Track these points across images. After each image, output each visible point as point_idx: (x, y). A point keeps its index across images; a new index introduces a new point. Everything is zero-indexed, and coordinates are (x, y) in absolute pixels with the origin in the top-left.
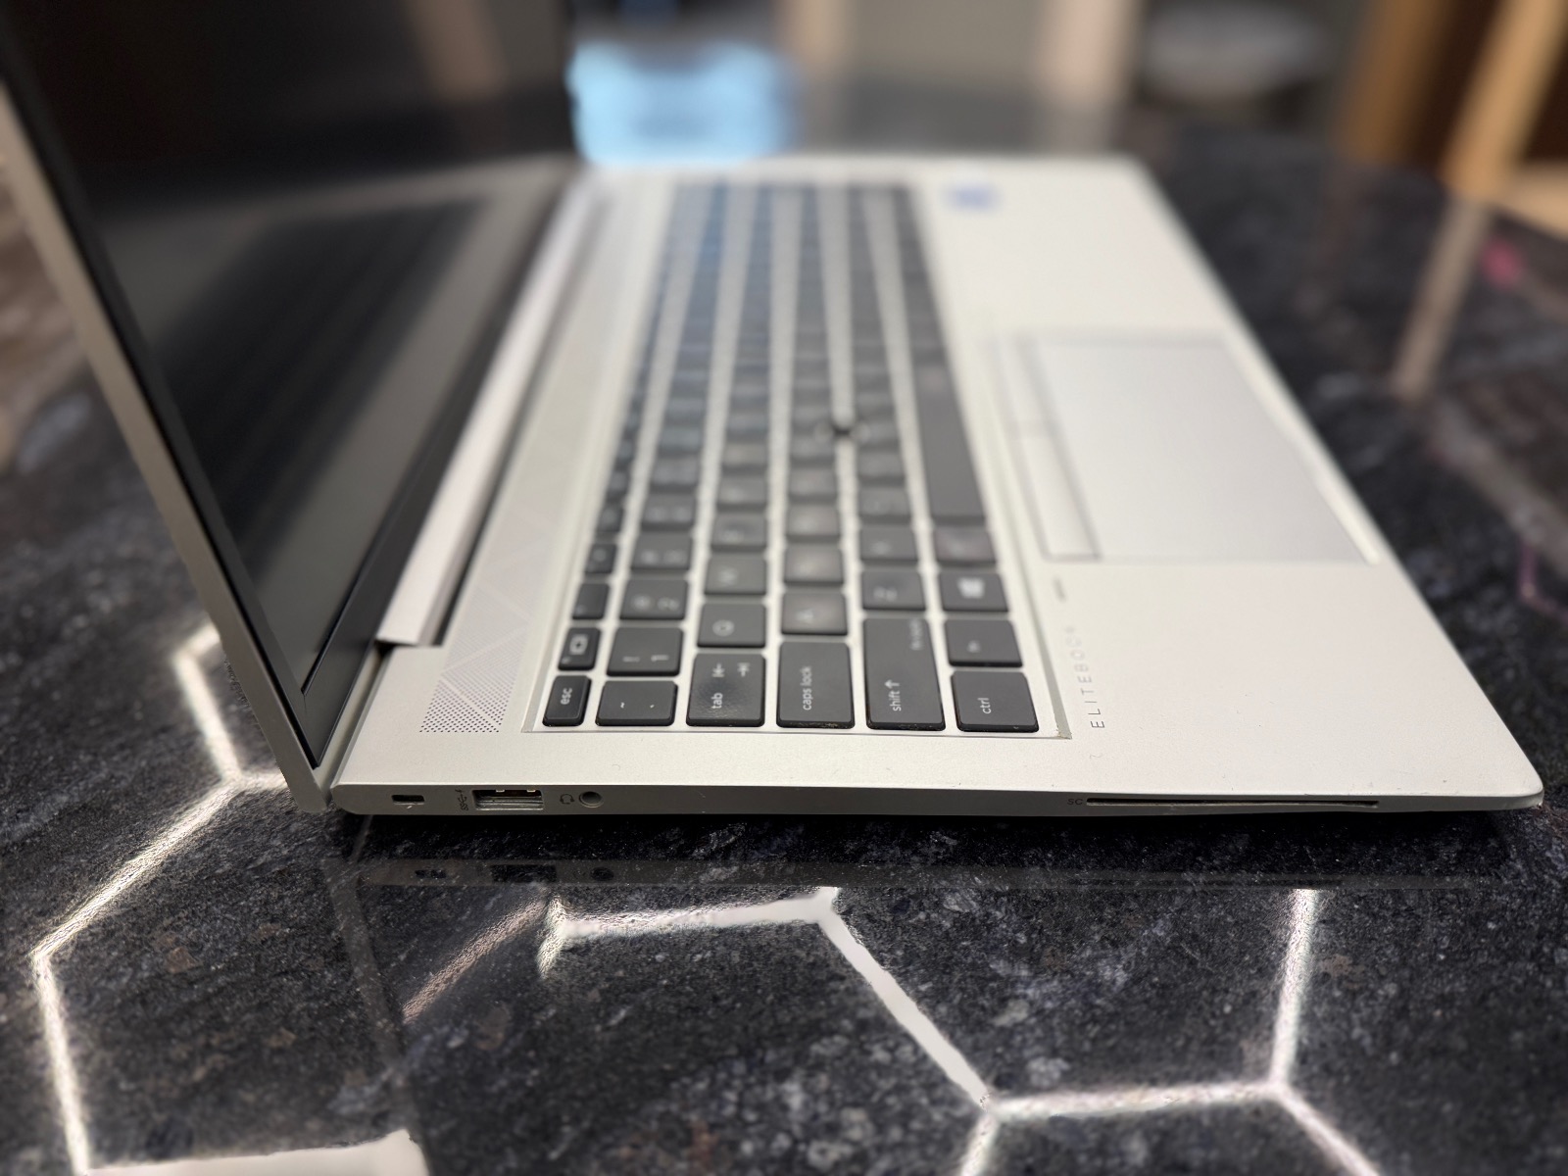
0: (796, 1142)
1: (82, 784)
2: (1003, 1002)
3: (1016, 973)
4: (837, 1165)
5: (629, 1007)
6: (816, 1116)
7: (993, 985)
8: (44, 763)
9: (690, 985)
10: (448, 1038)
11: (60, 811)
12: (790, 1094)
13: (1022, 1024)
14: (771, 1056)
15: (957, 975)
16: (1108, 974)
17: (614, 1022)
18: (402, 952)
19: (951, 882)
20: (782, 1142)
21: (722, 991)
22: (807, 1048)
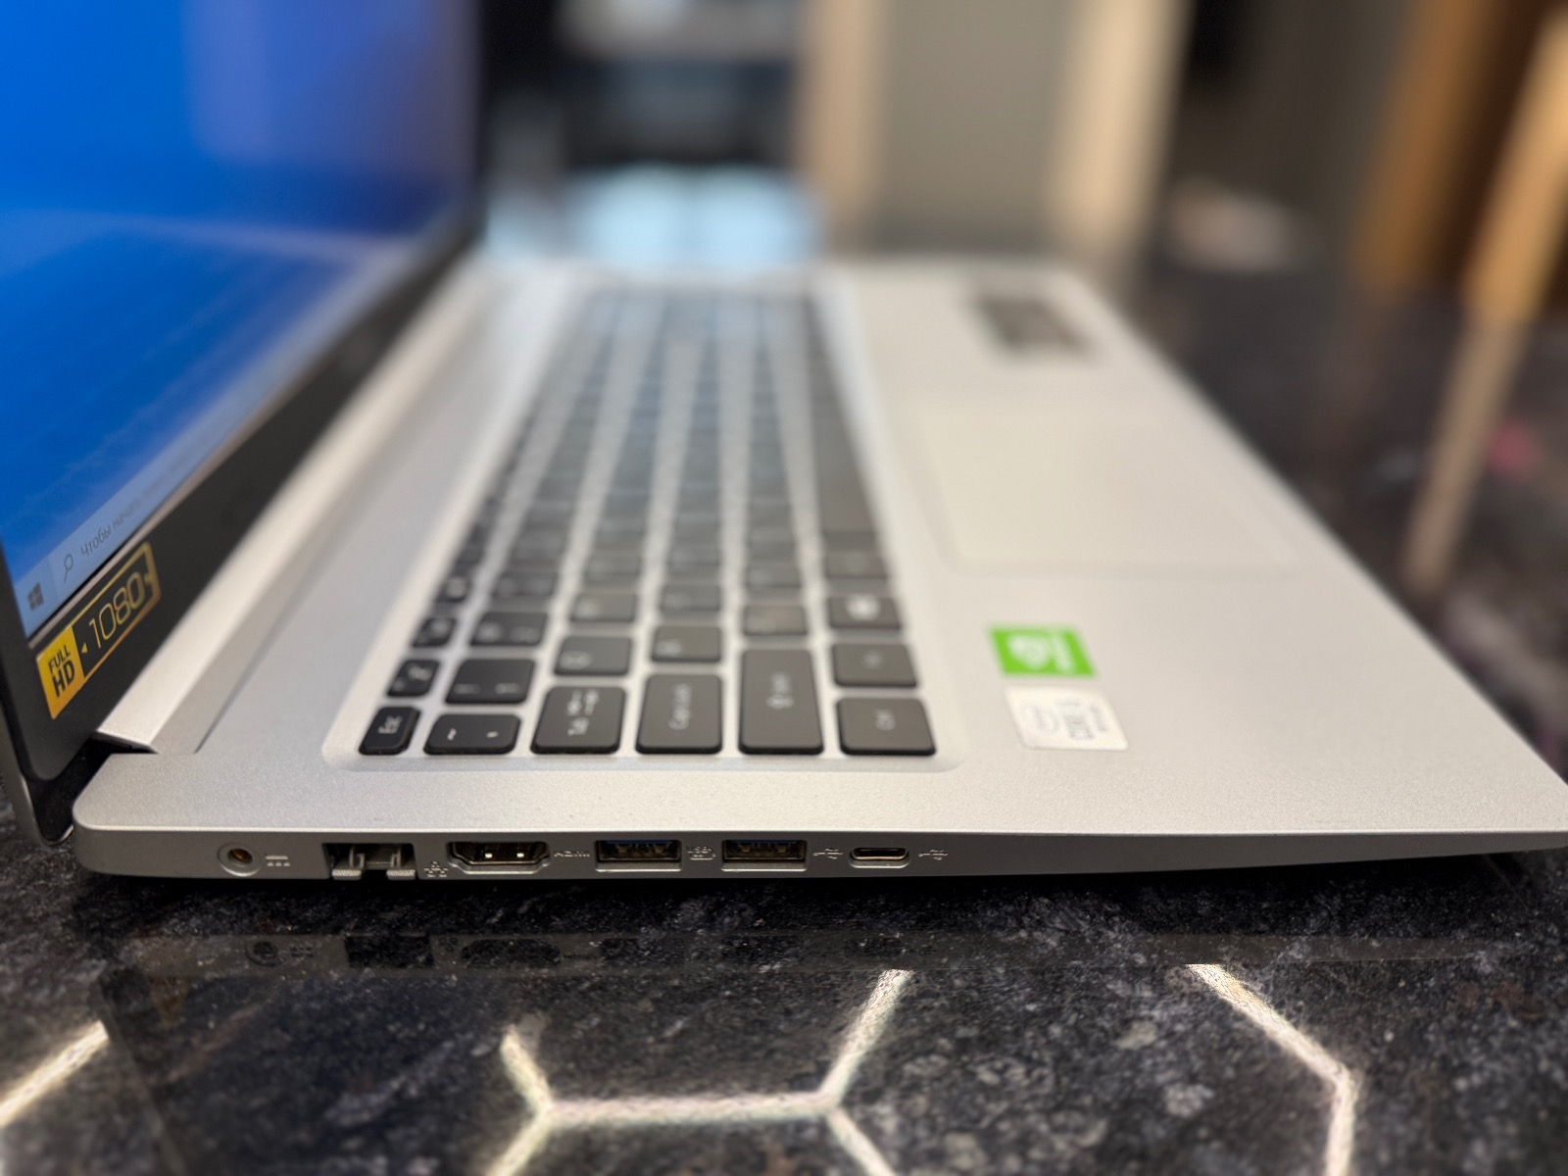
2: (1127, 1023)
3: (1138, 993)
5: (686, 1019)
6: (914, 1142)
7: (1115, 1006)
9: (758, 996)
10: (471, 1045)
12: (882, 1117)
13: (1150, 1047)
15: (1070, 996)
17: (669, 1033)
18: (420, 954)
19: (1052, 900)
21: (795, 1004)
22: (898, 1067)
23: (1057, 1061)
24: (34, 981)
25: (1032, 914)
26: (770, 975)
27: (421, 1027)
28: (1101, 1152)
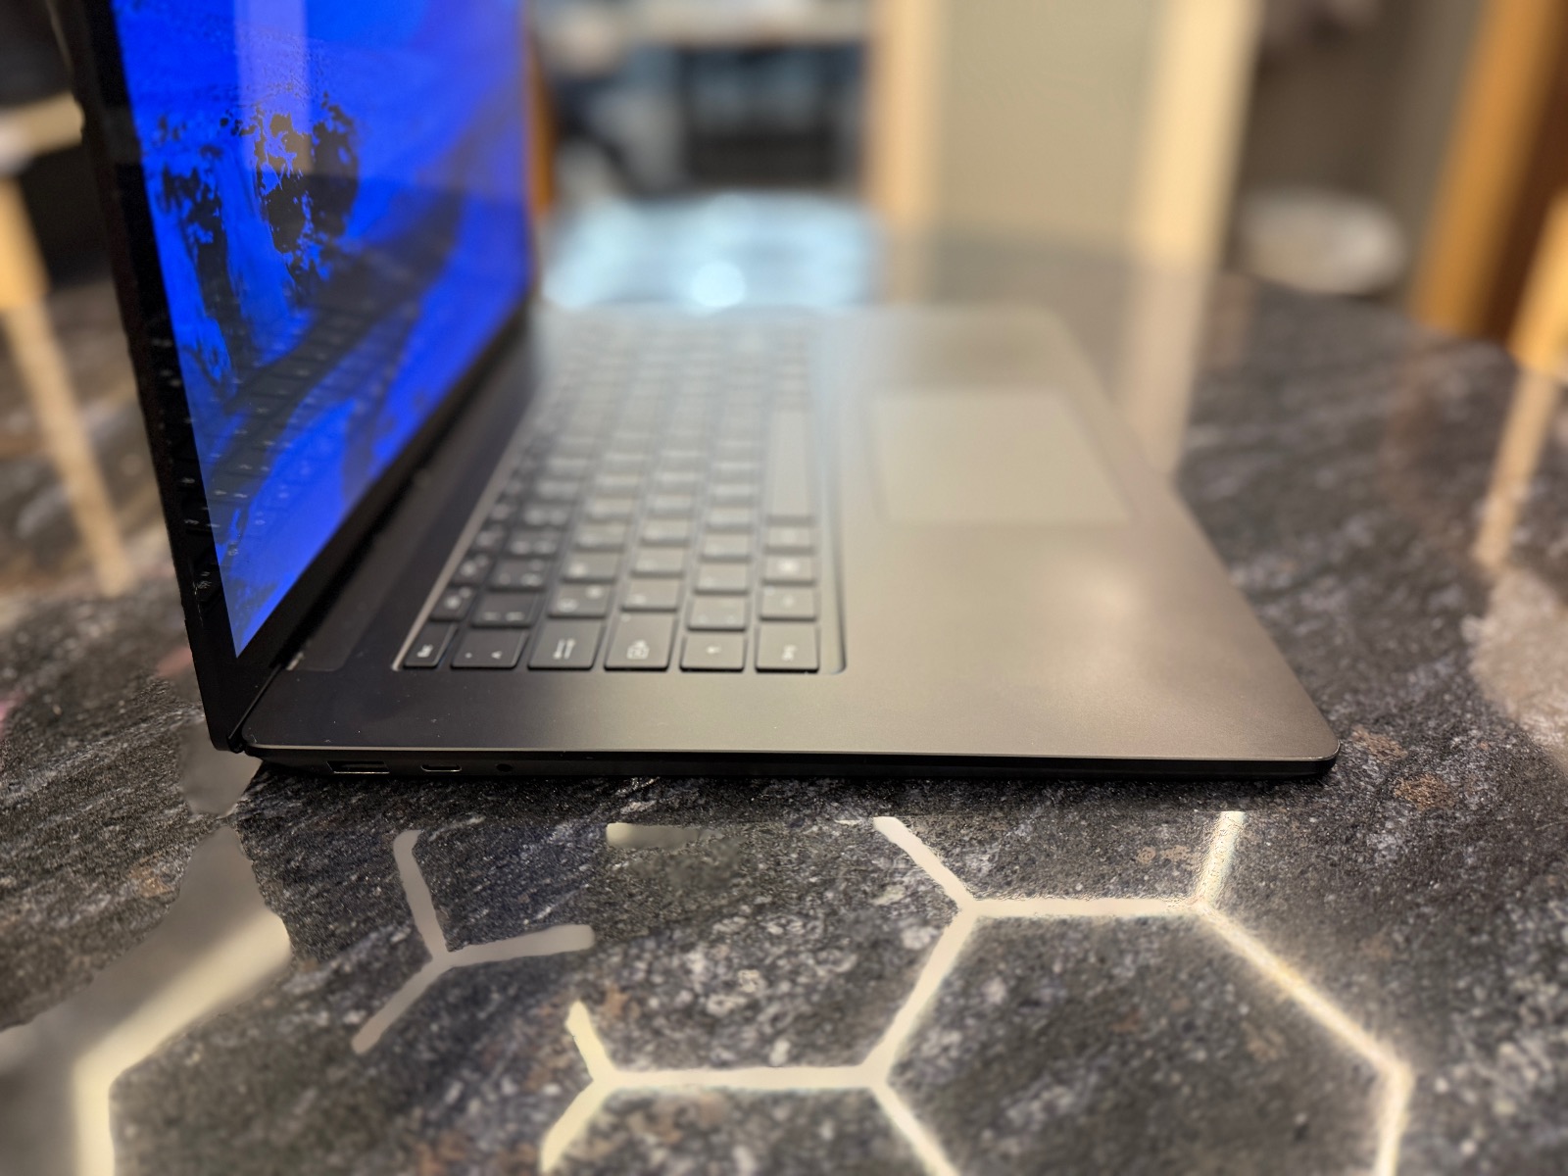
0: (696, 996)
1: (68, 762)
2: (883, 887)
3: (895, 866)
4: (732, 1012)
5: (553, 906)
6: (715, 976)
7: (875, 876)
8: (36, 749)
9: (609, 886)
10: (391, 934)
11: (49, 784)
12: (693, 962)
13: (898, 903)
14: (677, 934)
15: (844, 869)
16: (975, 865)
17: (540, 916)
18: (353, 874)
19: (841, 803)
20: (685, 997)
21: (637, 890)
22: (710, 927)
23: (827, 915)
24: (55, 913)
25: (823, 814)
26: (621, 870)
27: (354, 924)
28: (849, 976)
